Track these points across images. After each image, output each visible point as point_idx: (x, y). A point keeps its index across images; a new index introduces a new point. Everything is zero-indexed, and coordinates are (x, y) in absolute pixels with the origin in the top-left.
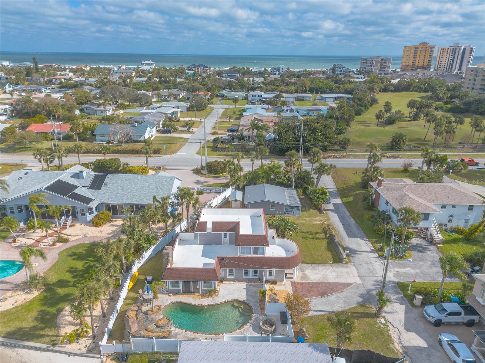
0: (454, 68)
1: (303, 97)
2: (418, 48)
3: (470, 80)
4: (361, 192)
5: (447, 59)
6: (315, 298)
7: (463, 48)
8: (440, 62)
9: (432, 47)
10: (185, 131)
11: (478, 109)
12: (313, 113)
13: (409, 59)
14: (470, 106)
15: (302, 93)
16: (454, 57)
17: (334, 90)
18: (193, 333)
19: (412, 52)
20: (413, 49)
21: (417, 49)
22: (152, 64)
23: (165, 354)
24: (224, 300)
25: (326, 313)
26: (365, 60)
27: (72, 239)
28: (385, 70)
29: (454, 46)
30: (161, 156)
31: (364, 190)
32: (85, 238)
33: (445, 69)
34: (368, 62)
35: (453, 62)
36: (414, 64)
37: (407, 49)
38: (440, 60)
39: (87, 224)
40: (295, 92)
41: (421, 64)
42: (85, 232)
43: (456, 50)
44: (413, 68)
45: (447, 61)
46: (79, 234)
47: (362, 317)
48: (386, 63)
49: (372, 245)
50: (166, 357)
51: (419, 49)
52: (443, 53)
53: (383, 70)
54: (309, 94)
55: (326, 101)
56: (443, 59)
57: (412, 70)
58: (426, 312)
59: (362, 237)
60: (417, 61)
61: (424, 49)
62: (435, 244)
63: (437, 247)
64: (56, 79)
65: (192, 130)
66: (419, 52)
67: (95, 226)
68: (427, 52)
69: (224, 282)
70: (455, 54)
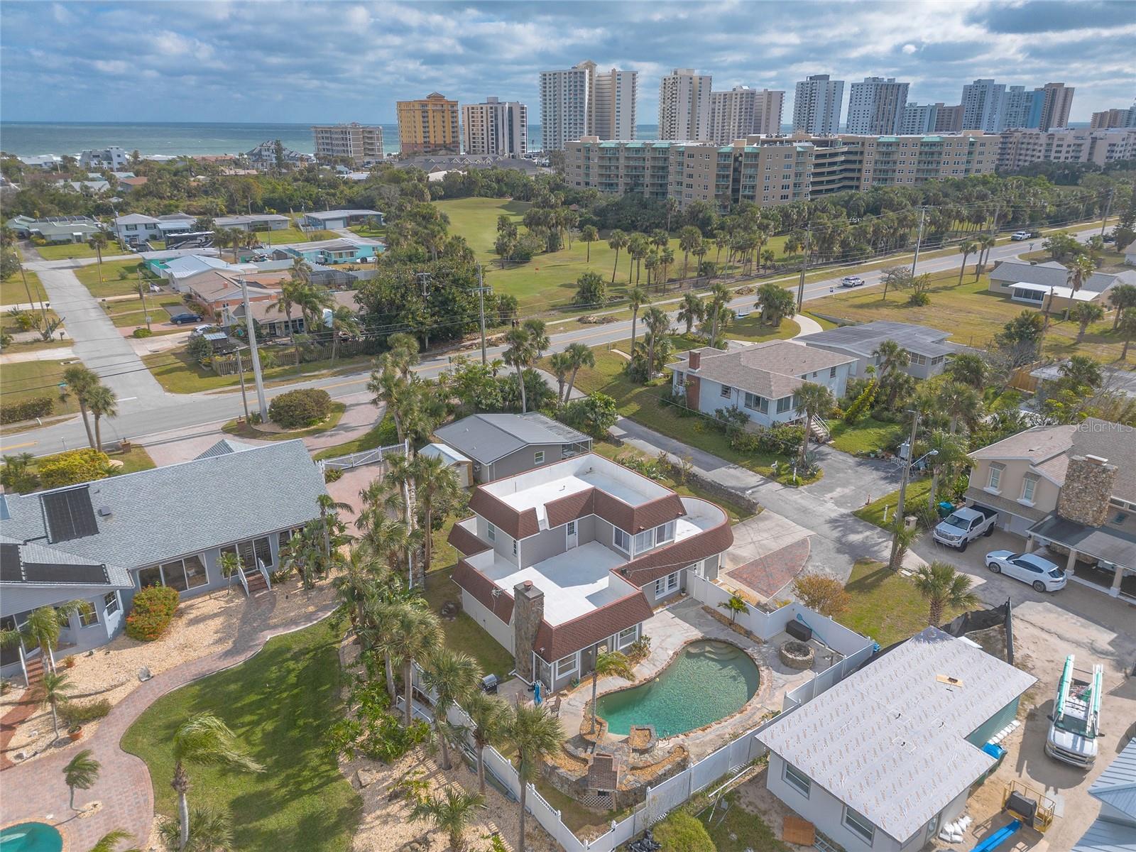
0: (501, 148)
1: (266, 222)
2: (426, 105)
3: (579, 167)
4: (641, 390)
5: (485, 128)
7: (507, 106)
8: (471, 136)
9: (454, 104)
10: (38, 341)
11: (619, 221)
12: (341, 255)
13: (413, 129)
14: (605, 216)
15: (247, 213)
16: (497, 125)
17: (324, 201)
18: (703, 730)
19: (418, 115)
20: (417, 107)
21: (426, 108)
23: (709, 789)
24: (671, 653)
26: (326, 132)
27: (114, 698)
28: (373, 155)
29: (492, 103)
30: (66, 420)
31: (643, 385)
32: (153, 682)
33: (486, 149)
34: (337, 136)
35: (497, 134)
36: (428, 139)
37: (404, 107)
38: (471, 132)
39: (108, 644)
40: (228, 213)
41: (440, 141)
42: (138, 668)
43: (496, 110)
44: (428, 149)
45: (485, 132)
46: (122, 678)
47: (881, 579)
48: (371, 138)
49: (753, 471)
50: (716, 794)
51: (430, 107)
52: (473, 117)
53: (370, 155)
54: (272, 213)
55: (327, 227)
56: (476, 130)
57: (426, 152)
58: (942, 535)
59: (724, 465)
60: (432, 134)
61: (439, 108)
62: (824, 443)
63: (829, 445)
65: (62, 334)
66: (430, 114)
67: (145, 640)
68: (445, 114)
70: (496, 119)
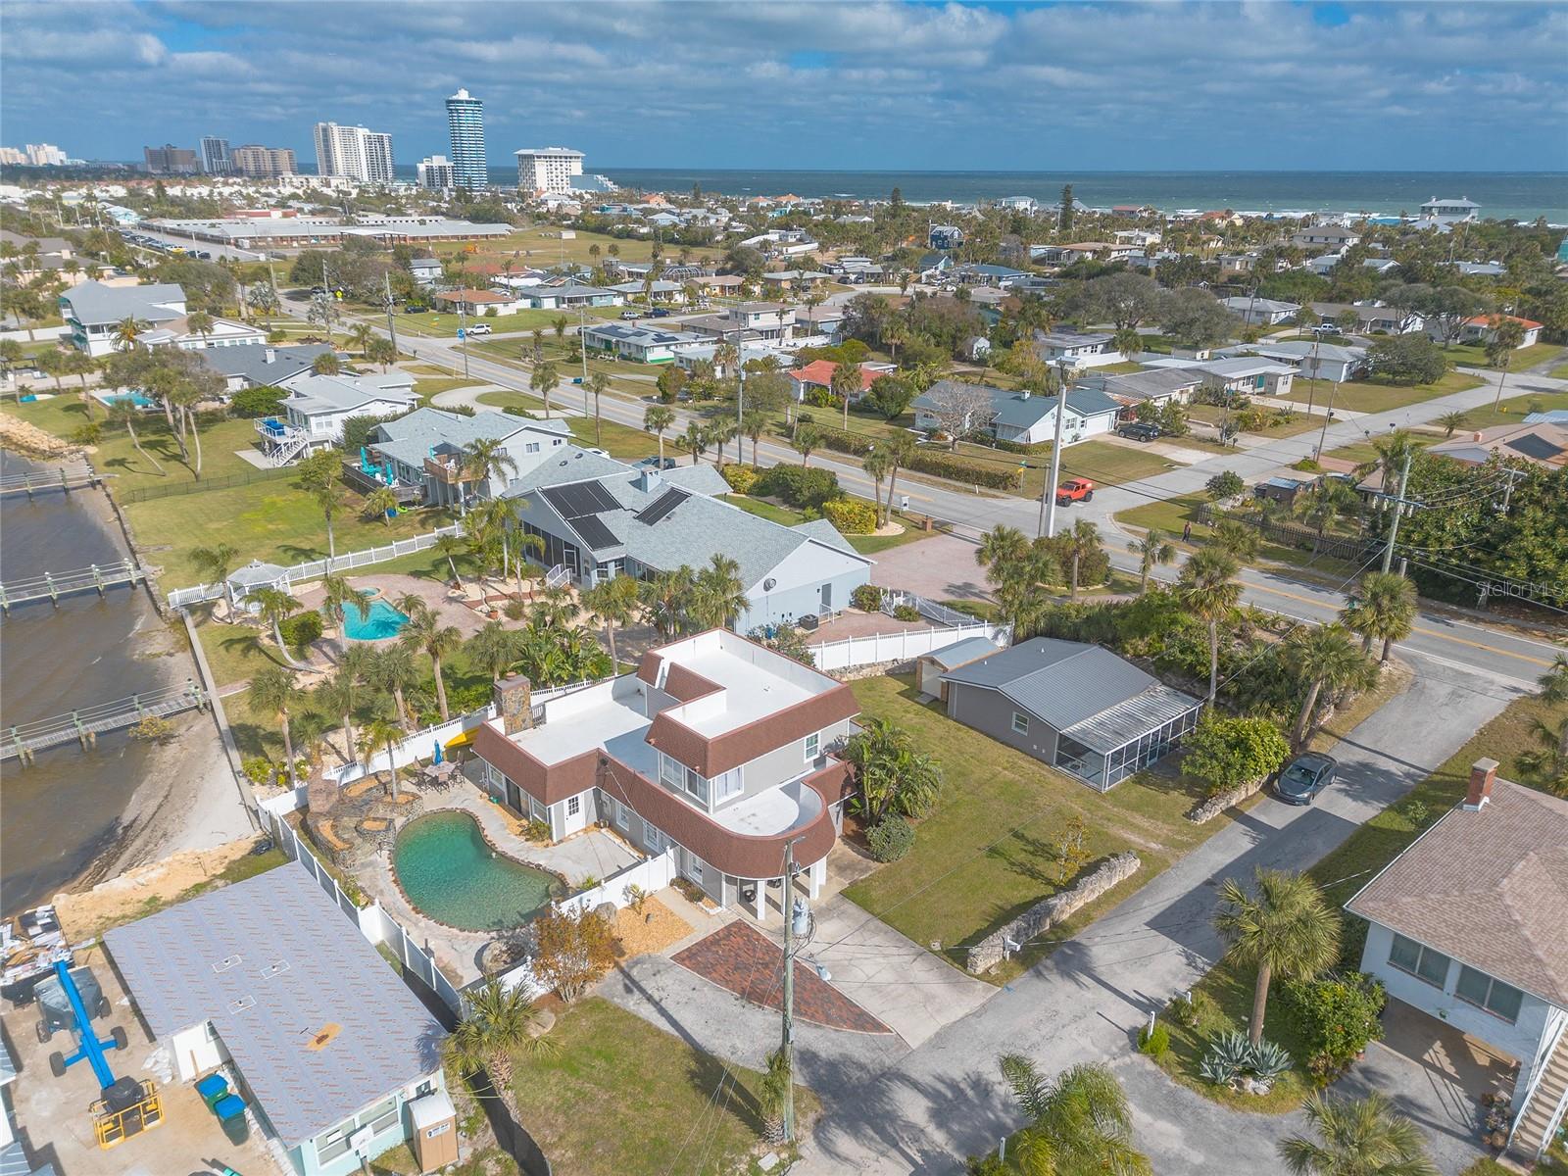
6: (721, 990)
10: (1212, 440)
22: (1465, 211)
24: (542, 862)
25: (676, 1034)
64: (1072, 251)
69: (603, 830)
